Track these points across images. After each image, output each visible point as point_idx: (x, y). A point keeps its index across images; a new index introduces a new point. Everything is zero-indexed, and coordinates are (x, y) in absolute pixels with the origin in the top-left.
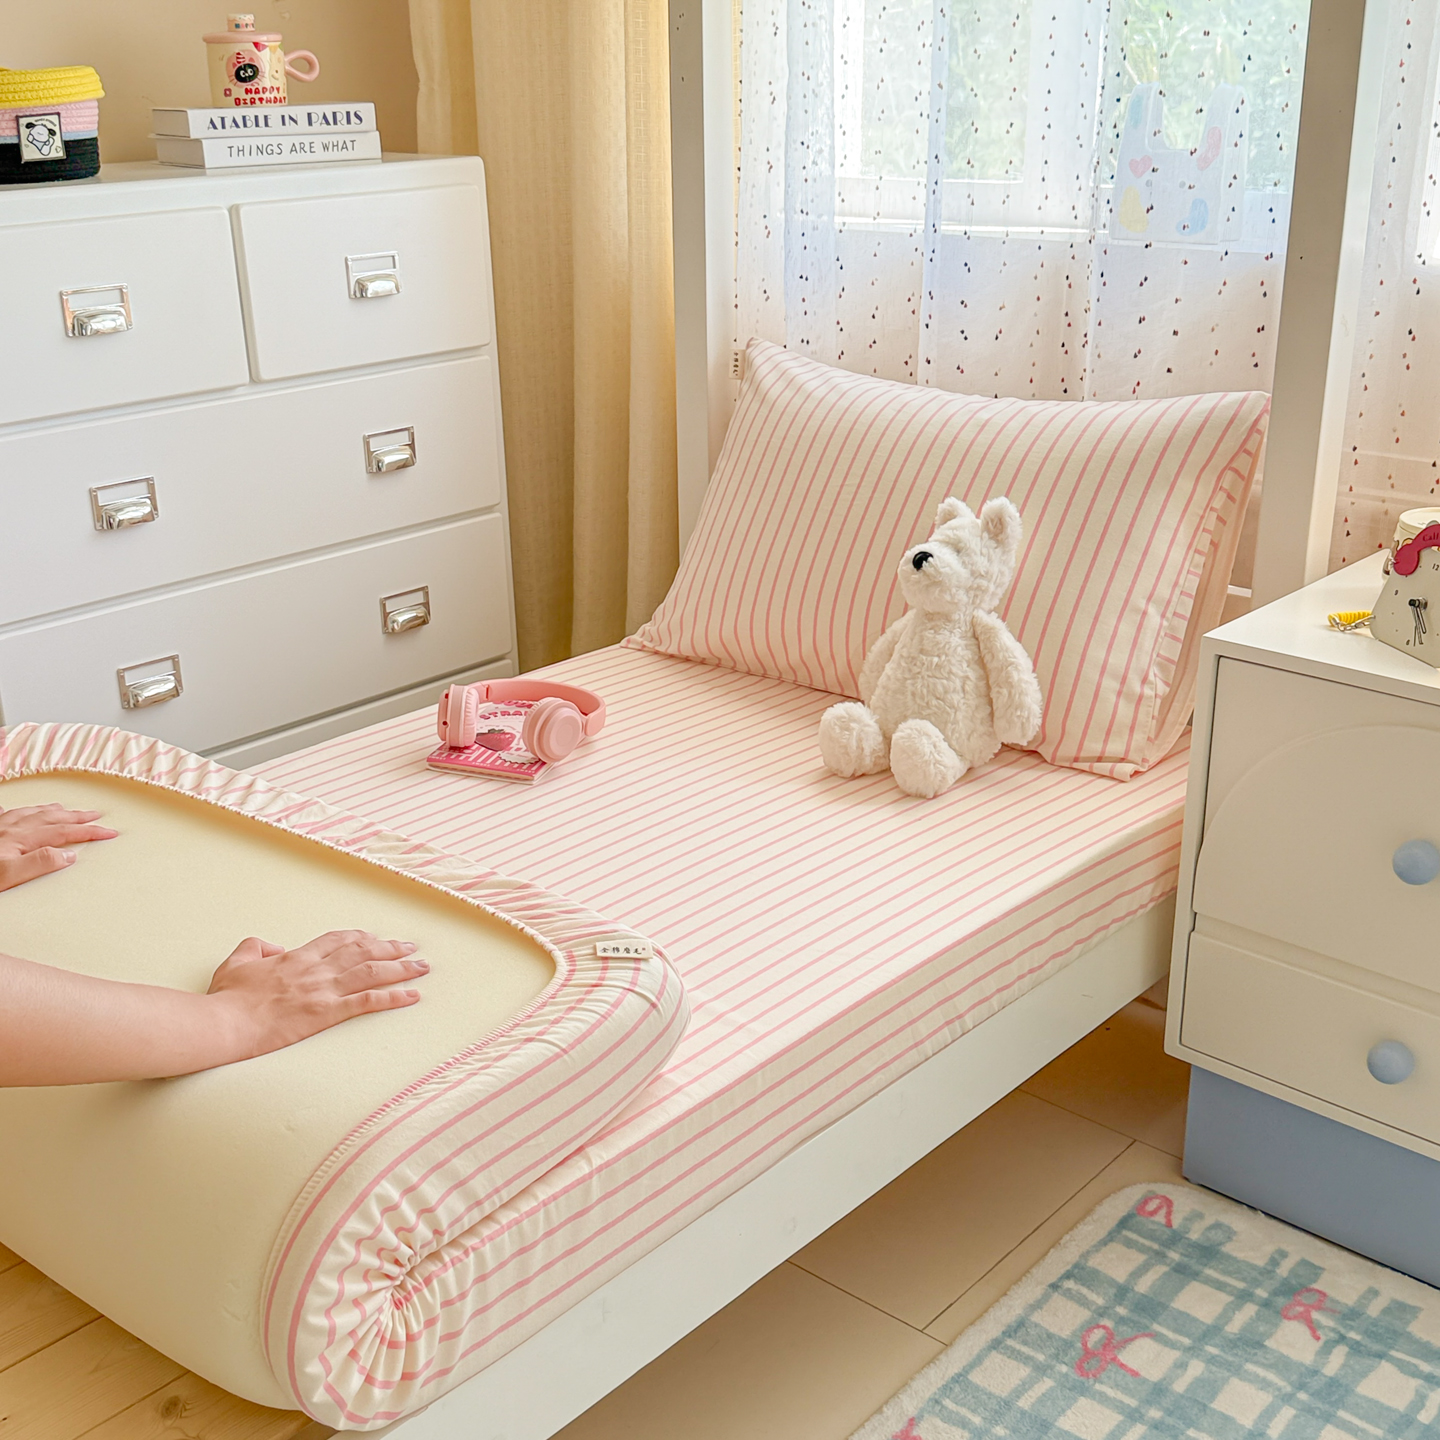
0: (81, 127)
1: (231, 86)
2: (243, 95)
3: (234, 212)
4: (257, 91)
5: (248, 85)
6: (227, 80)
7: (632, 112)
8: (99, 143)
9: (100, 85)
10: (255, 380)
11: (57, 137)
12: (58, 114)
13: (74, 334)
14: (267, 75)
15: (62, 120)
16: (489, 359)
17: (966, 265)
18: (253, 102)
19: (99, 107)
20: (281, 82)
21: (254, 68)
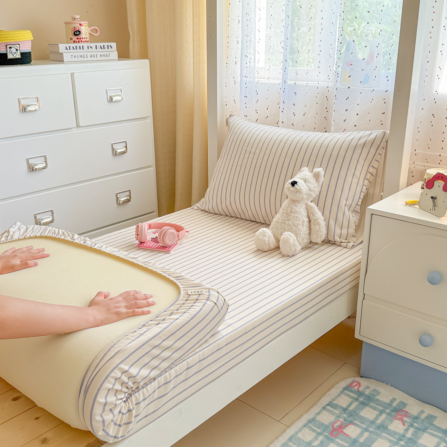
0: (26, 48)
1: (72, 37)
2: (76, 40)
3: (72, 74)
4: (80, 39)
5: (78, 37)
6: (71, 35)
7: (195, 46)
8: (31, 54)
9: (32, 36)
10: (78, 126)
11: (19, 51)
12: (19, 44)
13: (22, 111)
14: (83, 34)
15: (20, 46)
16: (150, 121)
17: (295, 93)
18: (79, 42)
19: (32, 43)
20: (88, 36)
21: (79, 32)
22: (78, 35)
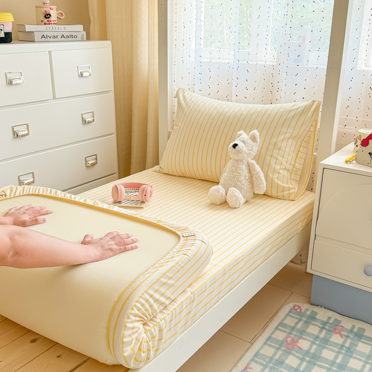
0: (9, 29)
1: (43, 19)
2: (47, 22)
3: (50, 53)
4: (50, 21)
5: (48, 20)
6: (42, 18)
8: (12, 34)
9: (13, 18)
10: (54, 98)
11: (3, 31)
12: (3, 25)
14: (53, 17)
15: (4, 27)
16: (112, 94)
17: (247, 70)
18: (49, 24)
19: (12, 24)
20: (56, 19)
21: (50, 15)
22: (48, 18)
